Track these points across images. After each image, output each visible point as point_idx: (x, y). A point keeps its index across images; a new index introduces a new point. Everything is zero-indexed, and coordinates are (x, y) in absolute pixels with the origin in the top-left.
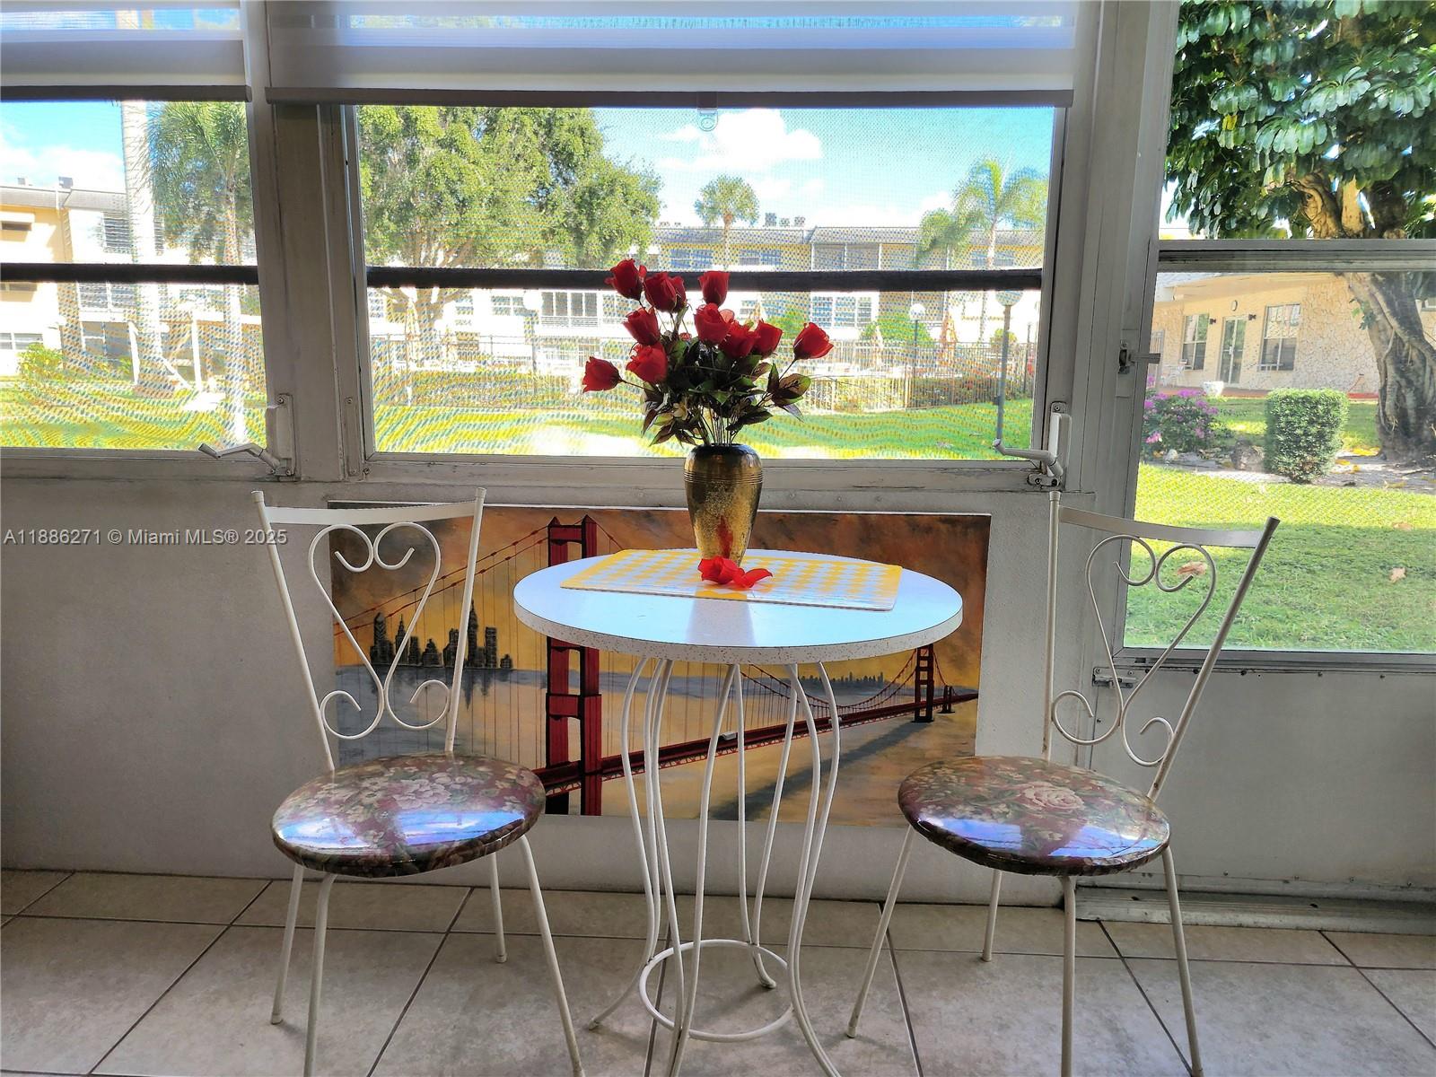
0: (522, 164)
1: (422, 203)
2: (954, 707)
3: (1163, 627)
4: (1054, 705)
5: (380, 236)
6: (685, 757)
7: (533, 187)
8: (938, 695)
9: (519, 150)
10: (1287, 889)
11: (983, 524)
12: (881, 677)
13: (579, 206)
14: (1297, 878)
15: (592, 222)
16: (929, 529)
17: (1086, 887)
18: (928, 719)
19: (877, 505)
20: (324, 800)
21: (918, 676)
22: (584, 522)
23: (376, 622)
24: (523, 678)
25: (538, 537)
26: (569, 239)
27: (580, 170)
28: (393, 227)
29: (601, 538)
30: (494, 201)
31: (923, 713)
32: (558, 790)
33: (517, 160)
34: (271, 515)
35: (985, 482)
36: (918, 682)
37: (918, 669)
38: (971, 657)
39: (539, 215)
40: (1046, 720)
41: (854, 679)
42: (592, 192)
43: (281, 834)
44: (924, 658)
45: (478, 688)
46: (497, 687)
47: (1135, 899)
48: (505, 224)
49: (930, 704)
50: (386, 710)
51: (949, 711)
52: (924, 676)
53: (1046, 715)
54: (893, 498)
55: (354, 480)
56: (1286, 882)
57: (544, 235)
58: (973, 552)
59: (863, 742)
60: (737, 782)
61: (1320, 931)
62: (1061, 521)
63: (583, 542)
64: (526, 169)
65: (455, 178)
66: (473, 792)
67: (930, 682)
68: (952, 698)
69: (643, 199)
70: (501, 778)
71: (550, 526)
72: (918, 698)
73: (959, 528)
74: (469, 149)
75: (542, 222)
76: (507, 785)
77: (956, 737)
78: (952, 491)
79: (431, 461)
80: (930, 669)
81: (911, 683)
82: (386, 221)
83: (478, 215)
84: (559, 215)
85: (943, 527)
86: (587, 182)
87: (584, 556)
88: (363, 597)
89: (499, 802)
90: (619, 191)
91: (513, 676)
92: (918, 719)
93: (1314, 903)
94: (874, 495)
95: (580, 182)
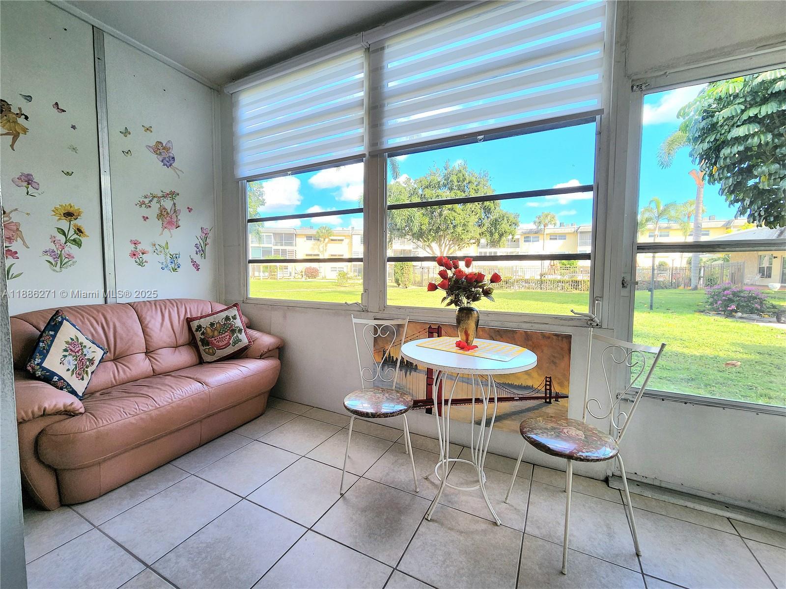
0: (474, 213)
1: (443, 227)
2: (559, 400)
3: (708, 387)
4: (587, 403)
5: (430, 237)
6: (467, 403)
7: (477, 220)
8: (553, 394)
9: (473, 209)
10: (714, 497)
11: (569, 337)
12: (532, 386)
13: (492, 225)
14: (719, 494)
15: (496, 229)
16: (549, 338)
17: (617, 476)
18: (550, 403)
19: (532, 328)
20: (356, 395)
21: (546, 387)
22: (438, 327)
23: (384, 351)
24: (420, 371)
25: (425, 331)
26: (488, 235)
27: (493, 214)
28: (434, 235)
29: (443, 332)
30: (464, 225)
31: (548, 400)
32: (429, 407)
33: (472, 212)
34: (355, 320)
35: (571, 323)
36: (546, 389)
37: (546, 385)
38: (566, 383)
39: (478, 228)
40: (584, 408)
41: (523, 385)
42: (496, 220)
43: (346, 403)
44: (548, 381)
45: (408, 373)
46: (413, 373)
47: (638, 485)
48: (467, 231)
49: (550, 398)
50: (378, 375)
51: (558, 401)
52: (548, 387)
53: (584, 406)
54: (536, 326)
55: (381, 312)
56: (714, 494)
57: (480, 234)
58: (565, 346)
59: (527, 407)
60: (483, 413)
61: (728, 518)
62: (593, 338)
63: (438, 334)
64: (476, 215)
65: (453, 219)
66: (393, 400)
67: (550, 390)
68: (558, 397)
69: (514, 221)
70: (402, 398)
71: (429, 328)
72: (546, 394)
73: (560, 338)
74: (457, 211)
75: (479, 230)
76: (402, 400)
77: (560, 410)
78: (559, 325)
79: (399, 308)
80: (550, 385)
81: (543, 389)
82: (432, 233)
83: (459, 229)
84: (485, 228)
85: (554, 337)
86: (495, 217)
87: (438, 337)
88: (380, 343)
89: (398, 403)
90: (505, 219)
91: (417, 371)
92: (546, 402)
93: (727, 506)
94: (531, 325)
95: (492, 217)
